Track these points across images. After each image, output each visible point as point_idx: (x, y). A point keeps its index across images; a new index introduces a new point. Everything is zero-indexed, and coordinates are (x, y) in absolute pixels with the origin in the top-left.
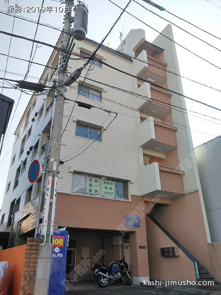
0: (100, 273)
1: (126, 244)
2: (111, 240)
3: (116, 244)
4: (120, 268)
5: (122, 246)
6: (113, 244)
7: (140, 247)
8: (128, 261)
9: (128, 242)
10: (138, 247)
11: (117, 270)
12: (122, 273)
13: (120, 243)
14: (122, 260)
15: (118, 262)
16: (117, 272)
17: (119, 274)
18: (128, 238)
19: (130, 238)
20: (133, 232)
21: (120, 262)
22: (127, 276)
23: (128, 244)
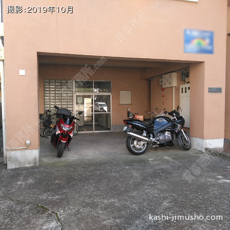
0: (131, 133)
1: (184, 86)
2: (160, 80)
3: (168, 85)
4: (170, 124)
5: (177, 89)
6: (163, 87)
7: (211, 90)
8: (184, 113)
9: (187, 83)
10: (206, 90)
11: (162, 128)
12: (172, 132)
13: (175, 83)
14: (174, 111)
15: (167, 115)
16: (163, 132)
17: (167, 134)
18: (188, 76)
19: (191, 75)
20: (199, 64)
21: (171, 114)
22: (182, 136)
23: (187, 86)
